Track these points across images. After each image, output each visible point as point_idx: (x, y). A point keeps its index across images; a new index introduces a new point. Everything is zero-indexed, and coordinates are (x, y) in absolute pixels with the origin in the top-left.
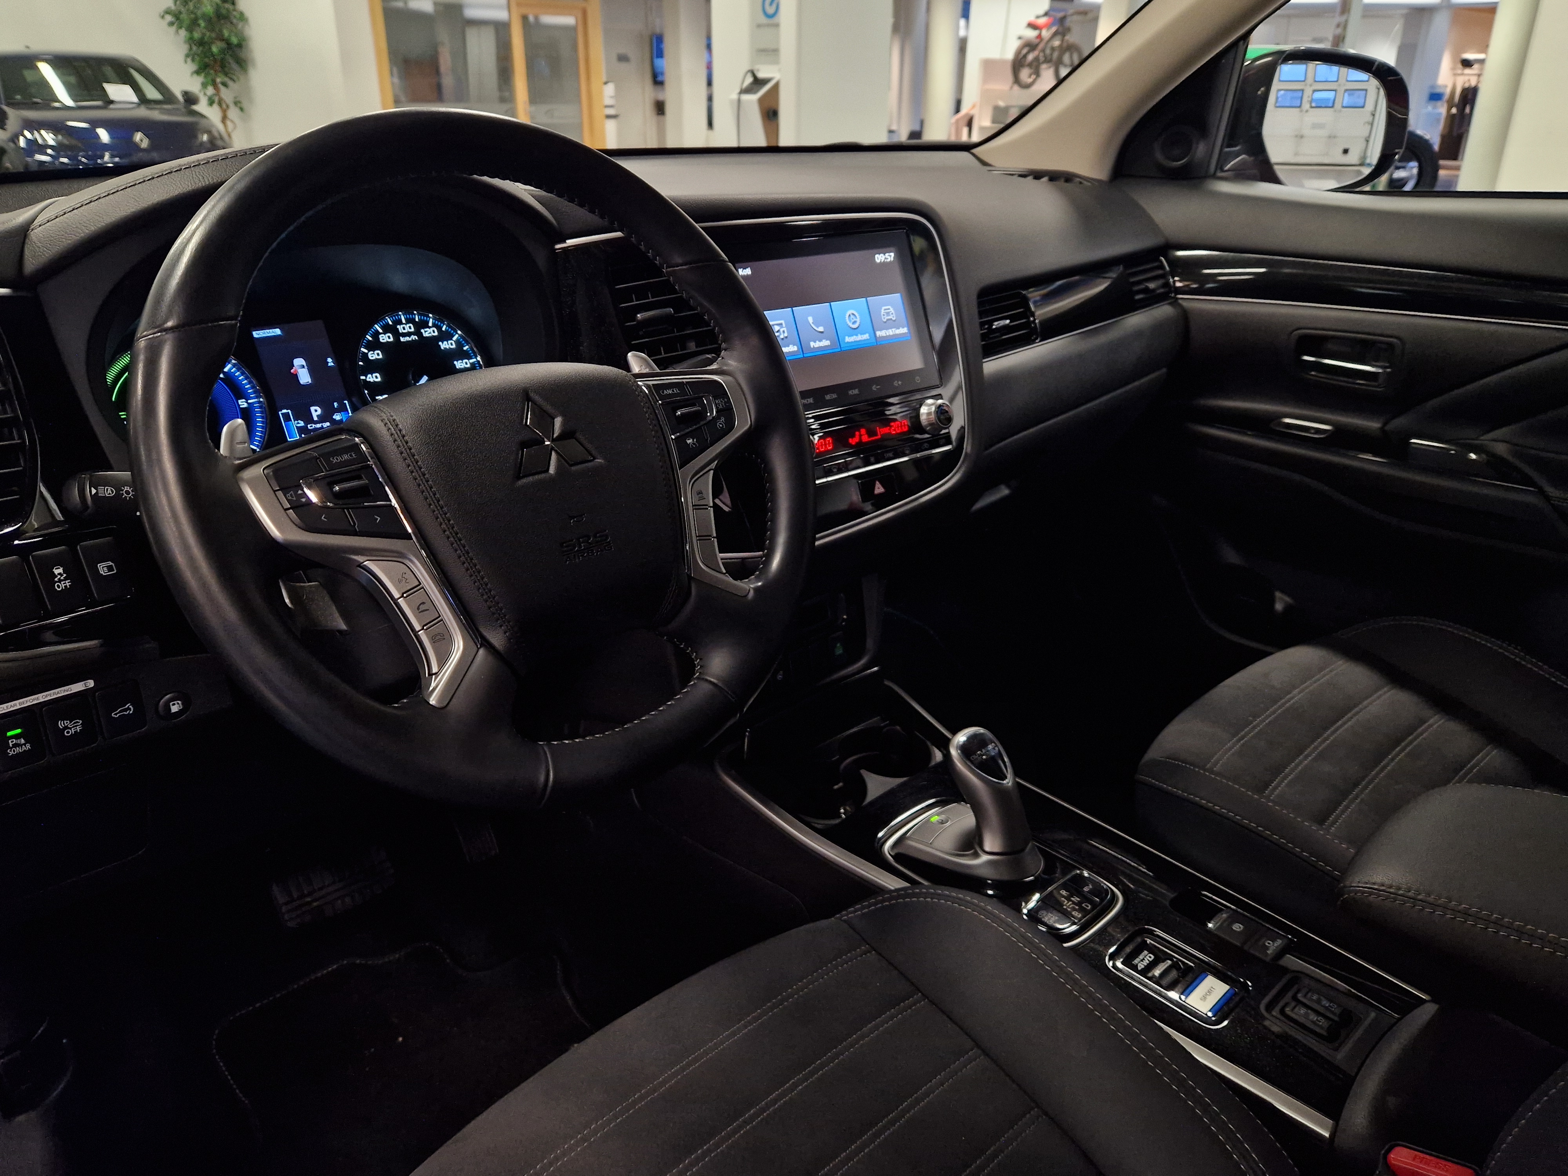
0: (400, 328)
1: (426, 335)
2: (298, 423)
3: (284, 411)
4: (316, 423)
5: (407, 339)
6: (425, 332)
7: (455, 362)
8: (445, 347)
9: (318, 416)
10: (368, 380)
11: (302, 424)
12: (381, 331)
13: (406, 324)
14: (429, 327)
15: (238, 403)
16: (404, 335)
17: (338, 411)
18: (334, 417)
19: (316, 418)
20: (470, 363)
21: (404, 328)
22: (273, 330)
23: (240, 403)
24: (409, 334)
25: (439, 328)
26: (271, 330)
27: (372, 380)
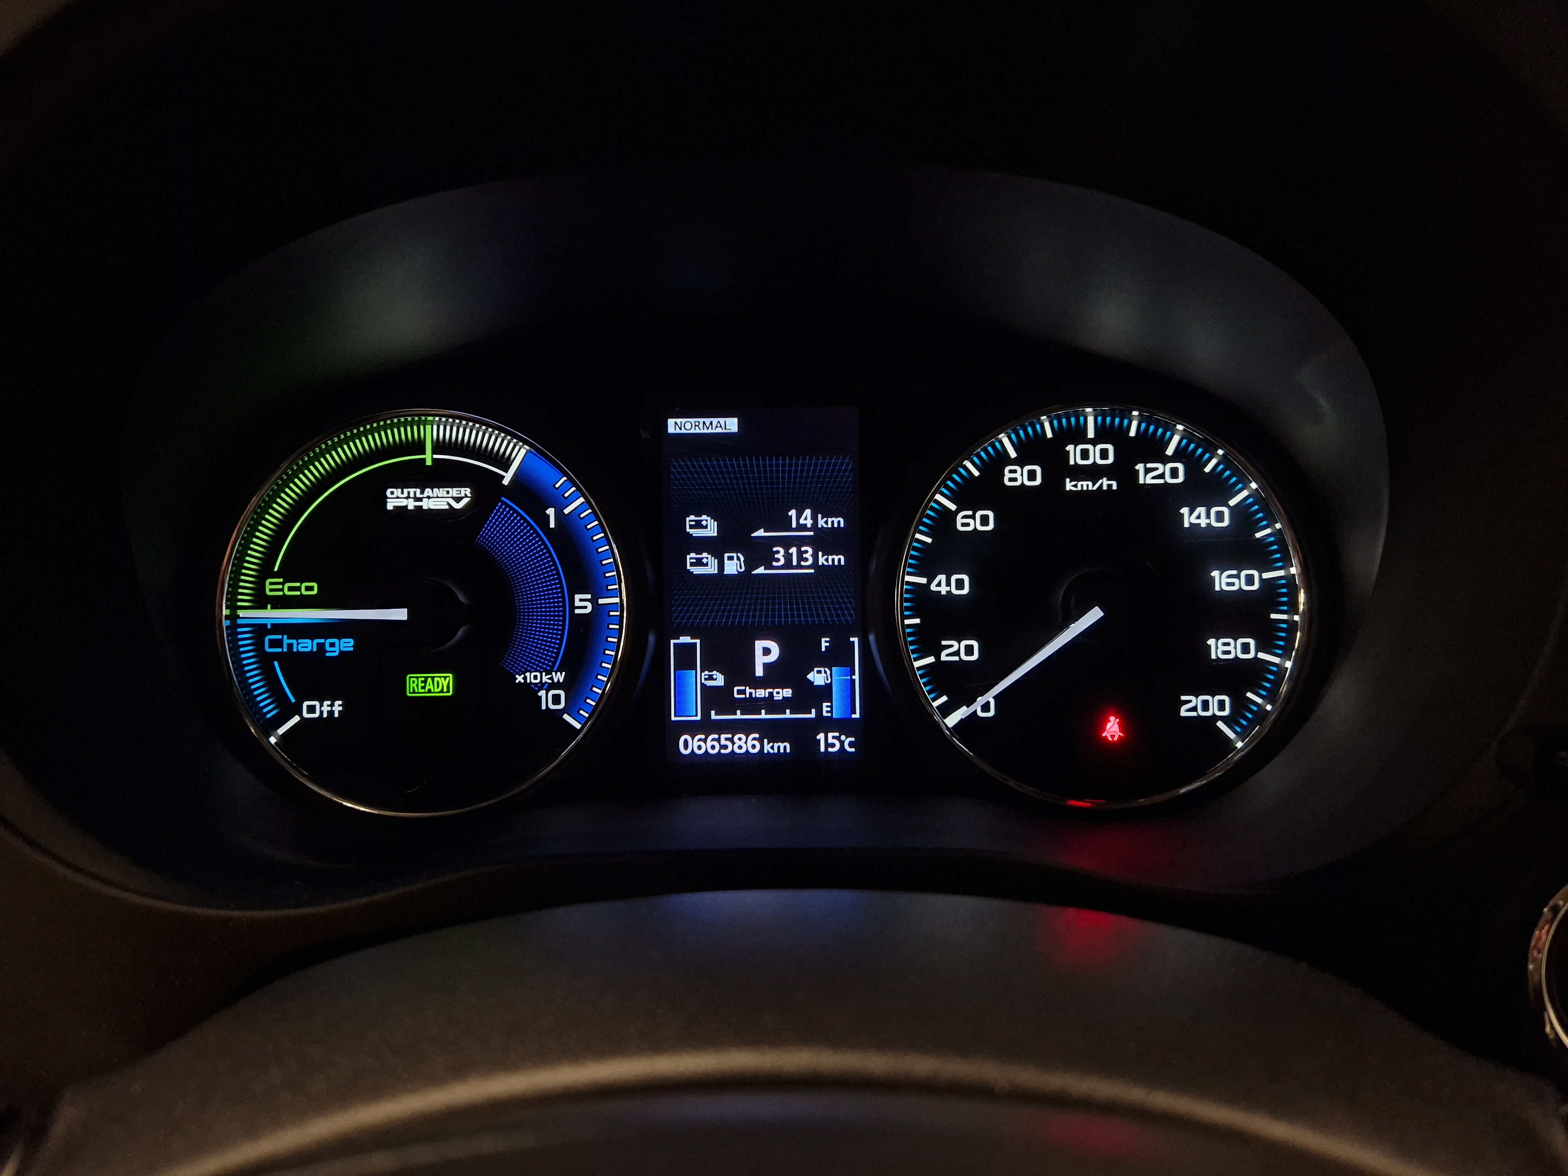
0: (1074, 453)
1: (1146, 479)
2: (711, 678)
3: (685, 639)
4: (757, 683)
5: (1086, 485)
6: (1147, 471)
7: (1215, 574)
8: (1194, 520)
9: (766, 666)
10: (933, 587)
11: (719, 680)
12: (1013, 454)
13: (1094, 442)
14: (1165, 460)
15: (572, 601)
16: (1079, 473)
17: (828, 660)
18: (810, 676)
19: (759, 672)
20: (1262, 580)
21: (1085, 454)
22: (722, 420)
23: (577, 603)
24: (1093, 472)
25: (1193, 465)
26: (715, 421)
27: (943, 590)
